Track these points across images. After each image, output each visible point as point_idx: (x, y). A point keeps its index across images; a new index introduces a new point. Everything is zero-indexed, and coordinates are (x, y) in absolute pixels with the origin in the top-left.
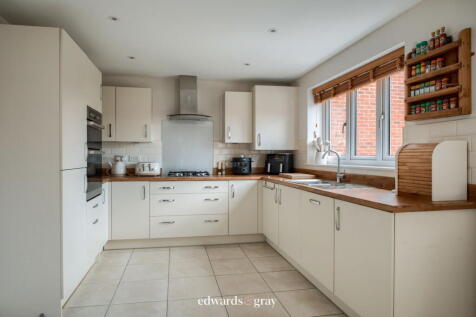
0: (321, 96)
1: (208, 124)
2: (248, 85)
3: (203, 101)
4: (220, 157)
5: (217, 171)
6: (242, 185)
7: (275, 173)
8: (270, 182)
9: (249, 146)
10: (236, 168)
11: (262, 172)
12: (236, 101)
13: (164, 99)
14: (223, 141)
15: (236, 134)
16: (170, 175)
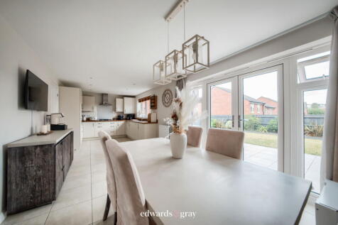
0: (140, 101)
1: (111, 107)
2: (123, 97)
3: (110, 100)
4: (115, 115)
5: (114, 119)
6: (121, 123)
7: (129, 119)
8: (128, 121)
9: (123, 112)
10: (119, 118)
11: (126, 119)
12: (119, 101)
13: (99, 99)
14: (115, 111)
15: (119, 109)
16: (101, 120)
